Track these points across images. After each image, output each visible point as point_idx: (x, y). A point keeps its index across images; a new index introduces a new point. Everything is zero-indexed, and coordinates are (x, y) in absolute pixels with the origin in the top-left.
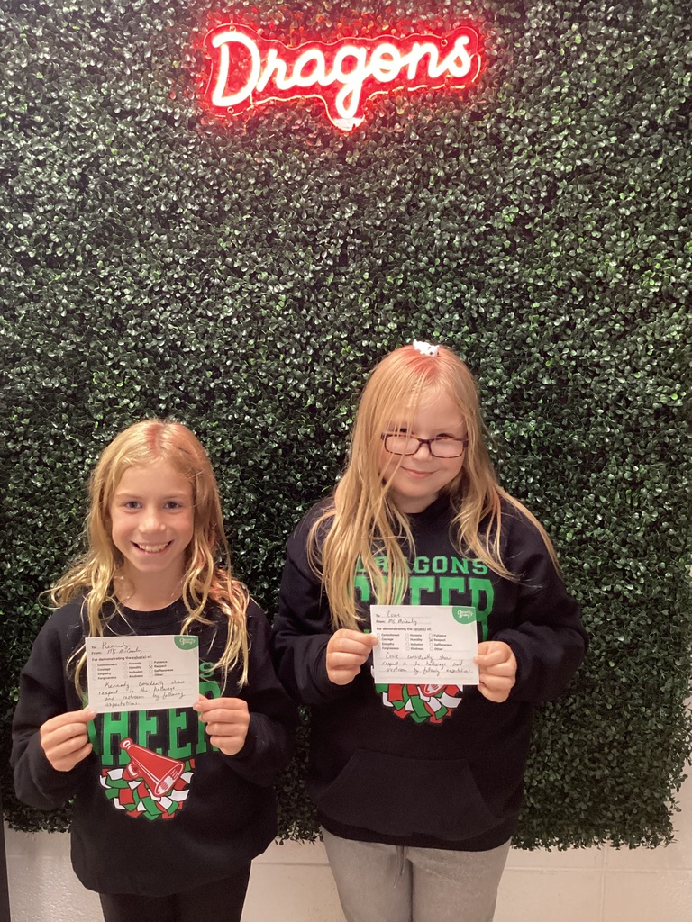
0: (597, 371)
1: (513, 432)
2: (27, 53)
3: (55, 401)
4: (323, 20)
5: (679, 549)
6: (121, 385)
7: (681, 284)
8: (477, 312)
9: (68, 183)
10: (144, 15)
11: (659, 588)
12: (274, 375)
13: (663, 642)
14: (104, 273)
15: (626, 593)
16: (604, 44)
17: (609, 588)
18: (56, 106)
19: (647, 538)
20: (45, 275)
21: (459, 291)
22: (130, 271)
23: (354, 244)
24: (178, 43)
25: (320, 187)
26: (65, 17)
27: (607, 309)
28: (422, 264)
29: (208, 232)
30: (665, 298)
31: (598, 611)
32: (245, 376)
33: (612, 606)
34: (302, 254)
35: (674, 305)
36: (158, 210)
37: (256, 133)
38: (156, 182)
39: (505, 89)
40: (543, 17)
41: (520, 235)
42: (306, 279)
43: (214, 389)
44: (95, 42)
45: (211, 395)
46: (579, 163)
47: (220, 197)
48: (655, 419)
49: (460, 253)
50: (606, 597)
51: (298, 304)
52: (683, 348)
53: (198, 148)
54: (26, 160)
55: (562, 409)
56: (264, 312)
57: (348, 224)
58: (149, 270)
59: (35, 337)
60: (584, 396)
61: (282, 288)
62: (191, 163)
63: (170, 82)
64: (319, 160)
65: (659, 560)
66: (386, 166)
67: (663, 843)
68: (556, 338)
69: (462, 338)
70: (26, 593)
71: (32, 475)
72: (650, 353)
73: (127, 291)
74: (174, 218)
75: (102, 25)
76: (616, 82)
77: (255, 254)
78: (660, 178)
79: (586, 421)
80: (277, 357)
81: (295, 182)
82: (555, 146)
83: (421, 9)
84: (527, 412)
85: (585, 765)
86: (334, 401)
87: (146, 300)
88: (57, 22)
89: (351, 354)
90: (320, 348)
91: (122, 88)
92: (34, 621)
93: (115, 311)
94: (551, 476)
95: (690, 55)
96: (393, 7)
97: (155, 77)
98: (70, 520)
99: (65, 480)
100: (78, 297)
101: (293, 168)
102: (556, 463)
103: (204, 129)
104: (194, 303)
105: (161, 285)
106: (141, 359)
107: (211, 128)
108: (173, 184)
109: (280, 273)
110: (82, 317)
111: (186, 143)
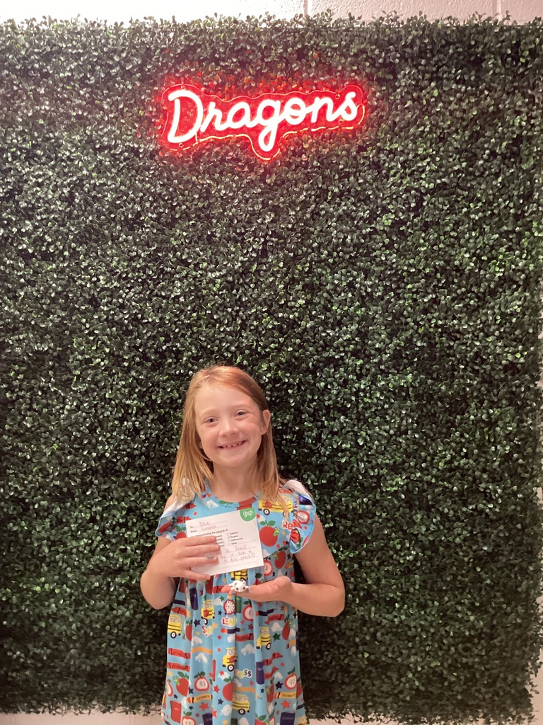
0: (458, 336)
1: (395, 383)
2: (32, 106)
3: (44, 361)
4: (249, 81)
5: (527, 475)
6: (94, 348)
7: (519, 270)
8: (366, 291)
9: (60, 198)
10: (118, 79)
11: (513, 507)
12: (211, 340)
13: (518, 551)
14: (84, 264)
15: (487, 510)
16: (455, 96)
17: (474, 506)
18: (52, 144)
19: (502, 467)
20: (40, 266)
21: (352, 276)
22: (104, 262)
23: (272, 241)
24: (143, 98)
25: (247, 200)
26: (61, 80)
27: (463, 289)
28: (323, 256)
29: (163, 233)
30: (507, 281)
31: (466, 526)
32: (189, 340)
33: (477, 522)
34: (233, 250)
35: (515, 286)
36: (126, 217)
37: (200, 162)
38: (125, 198)
39: (383, 130)
40: (409, 78)
41: (397, 235)
42: (236, 267)
43: (166, 350)
44: (82, 98)
45: (163, 355)
46: (439, 181)
47: (173, 208)
48: (504, 373)
49: (352, 248)
50: (472, 514)
51: (231, 286)
52: (523, 318)
53: (157, 173)
54: (29, 182)
55: (432, 365)
56: (204, 292)
57: (268, 228)
58: (118, 262)
59: (31, 312)
60: (449, 355)
61: (218, 274)
62: (151, 184)
63: (137, 126)
64: (246, 181)
65: (513, 484)
66: (296, 185)
67: (526, 721)
68: (425, 311)
69: (355, 311)
70: (15, 513)
71: (24, 419)
72: (498, 322)
73: (101, 277)
74: (138, 224)
75: (87, 86)
76: (465, 123)
77: (198, 249)
78: (499, 192)
79: (451, 374)
80: (215, 326)
81: (228, 197)
82: (421, 170)
84: (405, 368)
85: (459, 653)
86: (257, 360)
87: (116, 284)
88: (55, 84)
89: (270, 323)
90: (247, 319)
91: (101, 130)
92: (20, 535)
93: (92, 292)
94: (426, 417)
95: (519, 103)
96: (300, 72)
97: (126, 122)
98: (53, 453)
99: (49, 422)
100: (64, 282)
101: (227, 187)
102: (429, 407)
103: (161, 159)
104: (151, 286)
105: (127, 273)
106: (111, 328)
107: (167, 158)
108: (138, 199)
109: (217, 263)
110: (67, 297)
111: (148, 169)
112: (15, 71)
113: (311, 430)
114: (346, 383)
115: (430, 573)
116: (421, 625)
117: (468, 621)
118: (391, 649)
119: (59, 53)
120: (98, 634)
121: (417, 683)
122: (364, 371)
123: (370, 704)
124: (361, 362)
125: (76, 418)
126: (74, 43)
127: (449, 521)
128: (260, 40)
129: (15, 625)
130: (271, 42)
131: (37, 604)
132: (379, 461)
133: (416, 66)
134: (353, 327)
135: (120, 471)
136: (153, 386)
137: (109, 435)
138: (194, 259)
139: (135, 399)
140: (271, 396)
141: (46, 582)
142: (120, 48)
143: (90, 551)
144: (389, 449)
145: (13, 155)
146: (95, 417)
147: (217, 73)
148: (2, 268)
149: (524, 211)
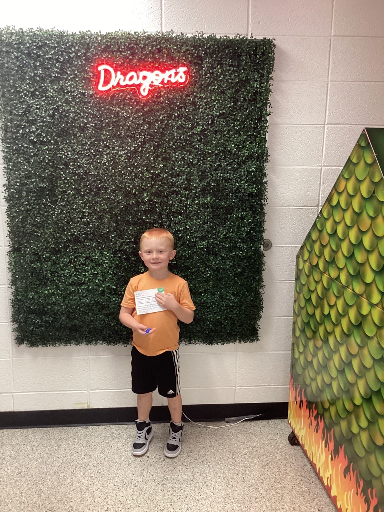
0: (230, 181)
1: (203, 202)
2: (34, 71)
3: (44, 192)
4: (136, 62)
5: (256, 240)
6: (68, 186)
7: (255, 152)
8: (190, 161)
9: (49, 116)
10: (75, 59)
11: (251, 253)
12: (121, 183)
13: (253, 271)
14: (61, 147)
15: (240, 255)
16: (229, 73)
17: (235, 253)
18: (44, 89)
19: (247, 237)
20: (40, 147)
21: (184, 154)
22: (71, 146)
23: (148, 138)
24: (87, 69)
25: (136, 118)
26: (47, 59)
27: (232, 161)
28: (171, 145)
29: (98, 133)
30: (250, 157)
31: (232, 261)
32: (111, 183)
33: (236, 259)
34: (130, 141)
35: (253, 159)
36: (80, 125)
37: (114, 100)
38: (79, 116)
39: (197, 87)
40: (209, 64)
41: (203, 136)
42: (132, 149)
43: (101, 187)
44: (58, 68)
45: (99, 189)
46: (221, 112)
47: (102, 121)
48: (248, 197)
49: (184, 142)
50: (234, 257)
51: (129, 158)
52: (256, 173)
53: (94, 105)
54: (33, 108)
55: (219, 194)
56: (118, 161)
57: (146, 131)
58: (77, 146)
59: (37, 169)
60: (226, 189)
61: (124, 153)
62: (92, 110)
63: (84, 82)
64: (135, 109)
65: (251, 244)
66: (158, 112)
67: (256, 341)
68: (216, 170)
69: (185, 170)
70: (35, 260)
71: (36, 218)
72: (246, 175)
73: (69, 153)
74: (86, 128)
75: (60, 62)
76: (233, 85)
77: (114, 141)
78: (248, 117)
79: (227, 198)
80: (123, 176)
81: (128, 117)
82: (213, 107)
83: (168, 60)
84: (207, 195)
85: (228, 313)
86: (142, 192)
87: (77, 156)
88: (44, 60)
89: (146, 174)
90: (137, 174)
91: (67, 83)
92: (38, 270)
93: (65, 160)
94: (215, 216)
95: (257, 77)
96: (159, 59)
97: (79, 81)
98: (50, 234)
99: (49, 219)
100: (52, 155)
101: (127, 112)
102: (217, 212)
103: (96, 98)
104: (93, 158)
105: (82, 151)
106: (75, 177)
107: (98, 98)
108: (86, 117)
109: (123, 147)
110: (54, 162)
111: (90, 103)
112: (24, 54)
114: (181, 202)
115: (217, 281)
116: (213, 302)
117: (232, 300)
118: (200, 313)
119: (45, 46)
120: (74, 310)
121: (211, 326)
122: (189, 197)
123: (192, 336)
124: (188, 192)
125: (61, 217)
126: (53, 41)
127: (225, 260)
128: (141, 44)
129: (37, 309)
130: (145, 45)
131: (47, 298)
133: (212, 58)
134: (184, 177)
135: (82, 241)
136: (95, 203)
137: (76, 225)
138: (113, 145)
139: (87, 209)
140: (148, 208)
141: (50, 289)
142: (75, 45)
143: (70, 276)
144: (200, 230)
145: (26, 95)
146: (70, 217)
147: (121, 58)
148: (23, 148)
149: (258, 126)
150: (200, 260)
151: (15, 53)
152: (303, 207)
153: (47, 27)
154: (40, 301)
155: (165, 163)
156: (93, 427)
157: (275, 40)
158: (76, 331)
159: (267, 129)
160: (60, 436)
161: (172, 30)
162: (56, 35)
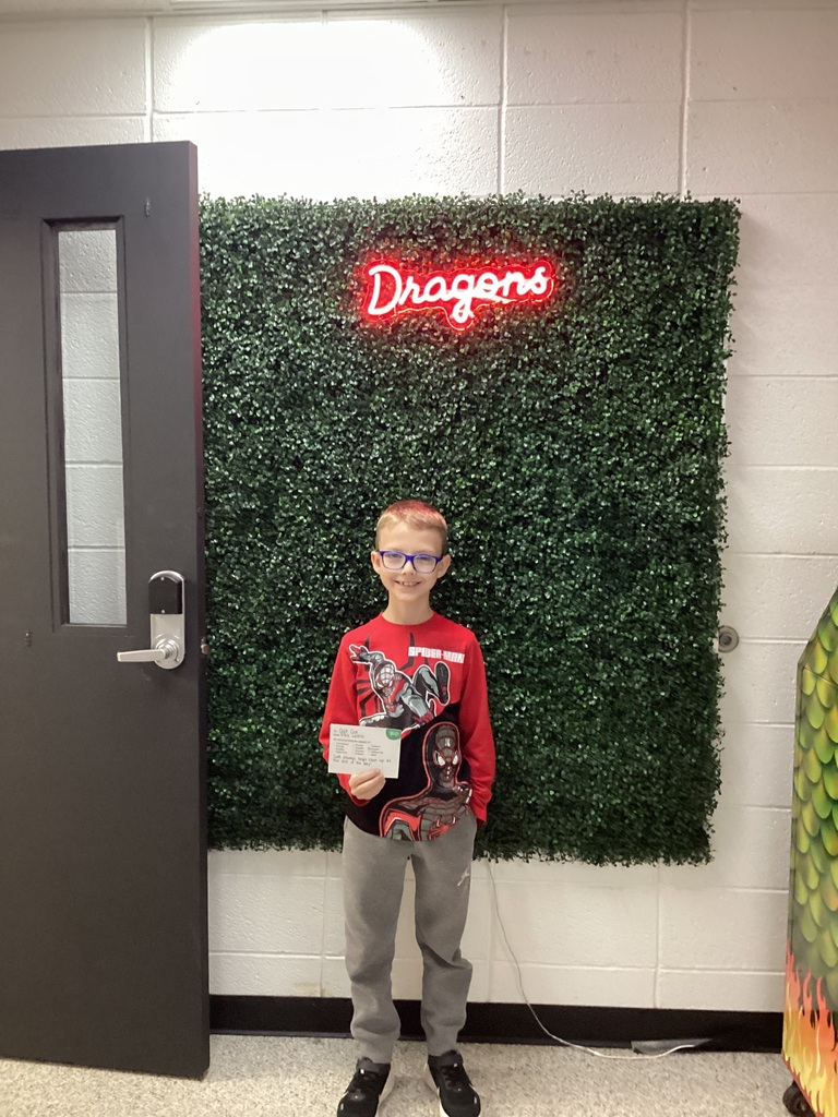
0: (640, 496)
1: (581, 541)
2: (241, 278)
3: (251, 518)
4: (445, 257)
5: (702, 626)
6: (298, 506)
7: (697, 435)
8: (553, 454)
9: (267, 366)
10: (322, 254)
11: (689, 656)
13: (694, 696)
14: (289, 428)
15: (665, 659)
16: (638, 271)
17: (652, 655)
18: (259, 314)
19: (680, 619)
20: (248, 429)
21: (540, 439)
22: (307, 426)
23: (466, 407)
24: (345, 272)
25: (442, 368)
26: (269, 255)
27: (645, 453)
28: (513, 421)
29: (363, 399)
30: (686, 445)
31: (645, 673)
32: (387, 499)
33: (655, 669)
34: (428, 414)
35: (693, 450)
36: (329, 384)
37: (398, 332)
38: (327, 366)
39: (570, 302)
40: (596, 254)
41: (583, 401)
42: (431, 431)
45: (361, 513)
46: (622, 352)
47: (372, 376)
48: (682, 531)
49: (540, 413)
50: (650, 663)
51: (425, 449)
52: (700, 480)
53: (358, 343)
54: (238, 351)
55: (615, 524)
56: (401, 454)
57: (461, 394)
58: (321, 426)
59: (239, 473)
60: (631, 514)
61: (414, 437)
62: (353, 354)
63: (339, 298)
64: (441, 350)
65: (689, 636)
66: (488, 354)
67: (704, 861)
68: (610, 473)
69: (543, 473)
70: (225, 659)
71: (232, 572)
72: (677, 484)
74: (339, 389)
75: (294, 261)
76: (647, 297)
77: (395, 414)
78: (680, 361)
79: (633, 532)
80: (411, 486)
81: (424, 366)
82: (605, 341)
83: (512, 250)
84: (590, 526)
85: (639, 793)
87: (319, 447)
88: (262, 258)
89: (463, 484)
90: (441, 480)
91: (306, 302)
92: (230, 680)
93: (296, 454)
94: (609, 573)
95: (699, 278)
96: (493, 248)
97: (330, 296)
98: (259, 604)
99: (257, 575)
100: (270, 445)
101: (424, 356)
102: (612, 563)
103: (362, 330)
104: (351, 448)
105: (329, 436)
106: (313, 488)
107: (367, 330)
108: (340, 368)
109: (413, 427)
110: (273, 458)
111: (350, 339)
112: (225, 246)
113: (500, 584)
114: (534, 540)
115: (611, 716)
116: (603, 765)
117: (647, 760)
118: (574, 787)
119: (266, 229)
120: (301, 770)
121: (599, 820)
122: (551, 529)
123: (555, 841)
124: (548, 520)
125: (281, 570)
126: (281, 220)
127: (628, 667)
128: (456, 219)
129: (223, 764)
130: (465, 221)
131: (245, 742)
132: (565, 613)
133: (602, 242)
134: (541, 488)
135: (321, 621)
136: (352, 542)
137: (311, 587)
138: (392, 423)
139: (335, 554)
140: (463, 552)
141: (253, 723)
142: (324, 226)
143: (294, 694)
144: (574, 602)
145: (223, 325)
146: (298, 570)
147: (414, 248)
148: (213, 431)
149: (702, 380)
150: (571, 668)
151: (207, 246)
152: (809, 554)
153: (270, 192)
154: (232, 747)
155: (500, 459)
156: (331, 1040)
157: (739, 202)
158: (301, 817)
159: (723, 386)
160: (258, 1053)
161: (520, 190)
162: (287, 208)
